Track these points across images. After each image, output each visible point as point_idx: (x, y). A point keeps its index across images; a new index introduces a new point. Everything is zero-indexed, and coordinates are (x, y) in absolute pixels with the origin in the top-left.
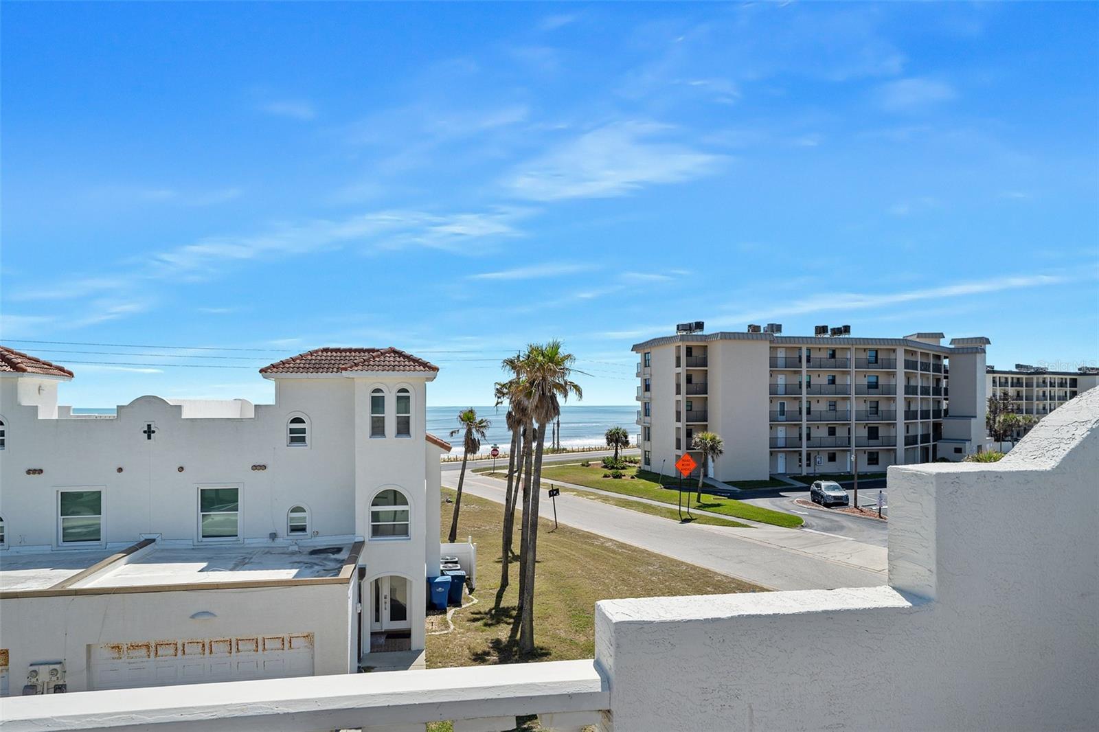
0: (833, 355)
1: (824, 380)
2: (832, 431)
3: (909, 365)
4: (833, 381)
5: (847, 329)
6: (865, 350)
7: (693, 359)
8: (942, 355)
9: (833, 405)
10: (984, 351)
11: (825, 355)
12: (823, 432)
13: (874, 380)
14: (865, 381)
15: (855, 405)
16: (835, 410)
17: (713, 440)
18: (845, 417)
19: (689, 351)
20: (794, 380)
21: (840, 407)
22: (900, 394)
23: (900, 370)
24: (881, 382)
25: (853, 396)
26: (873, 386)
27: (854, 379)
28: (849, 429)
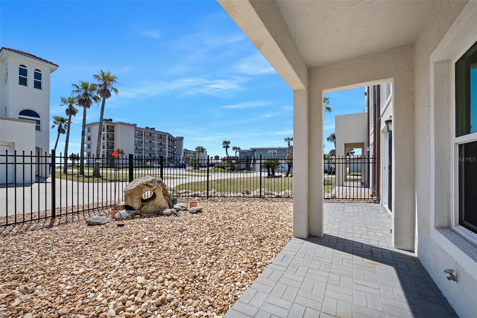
0: (150, 134)
1: (148, 141)
2: (150, 155)
3: (169, 140)
4: (150, 142)
5: (154, 128)
6: (159, 134)
7: (109, 130)
8: (175, 140)
9: (151, 148)
10: (183, 140)
11: (149, 134)
12: (148, 155)
13: (160, 143)
14: (159, 143)
15: (156, 149)
16: (151, 149)
17: (122, 150)
18: (154, 151)
19: (108, 127)
20: (141, 140)
21: (152, 148)
22: (167, 147)
23: (167, 141)
24: (162, 143)
25: (156, 146)
26: (161, 144)
27: (156, 142)
28: (155, 155)
